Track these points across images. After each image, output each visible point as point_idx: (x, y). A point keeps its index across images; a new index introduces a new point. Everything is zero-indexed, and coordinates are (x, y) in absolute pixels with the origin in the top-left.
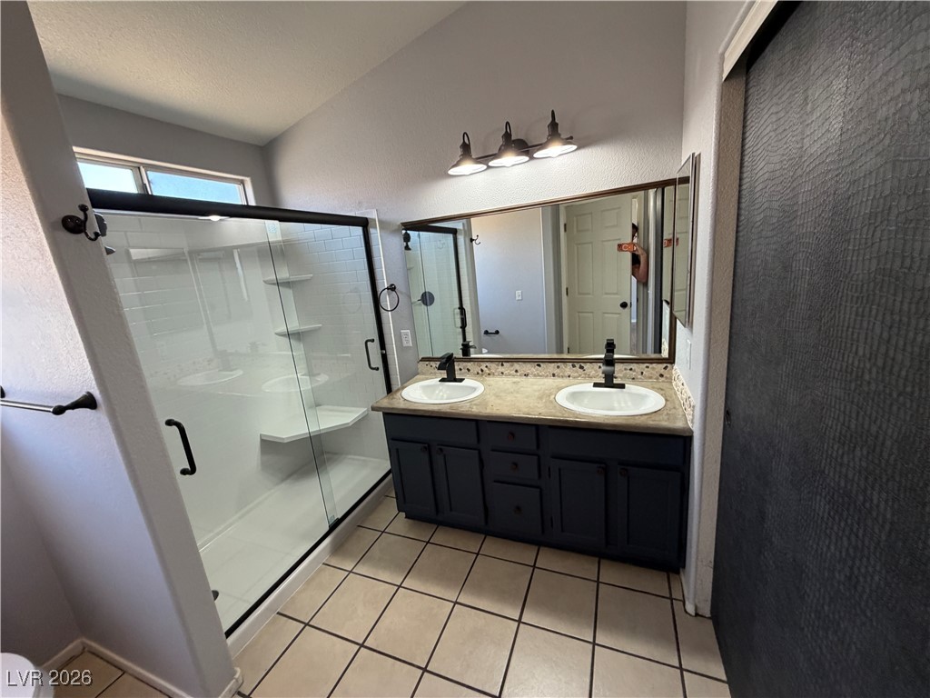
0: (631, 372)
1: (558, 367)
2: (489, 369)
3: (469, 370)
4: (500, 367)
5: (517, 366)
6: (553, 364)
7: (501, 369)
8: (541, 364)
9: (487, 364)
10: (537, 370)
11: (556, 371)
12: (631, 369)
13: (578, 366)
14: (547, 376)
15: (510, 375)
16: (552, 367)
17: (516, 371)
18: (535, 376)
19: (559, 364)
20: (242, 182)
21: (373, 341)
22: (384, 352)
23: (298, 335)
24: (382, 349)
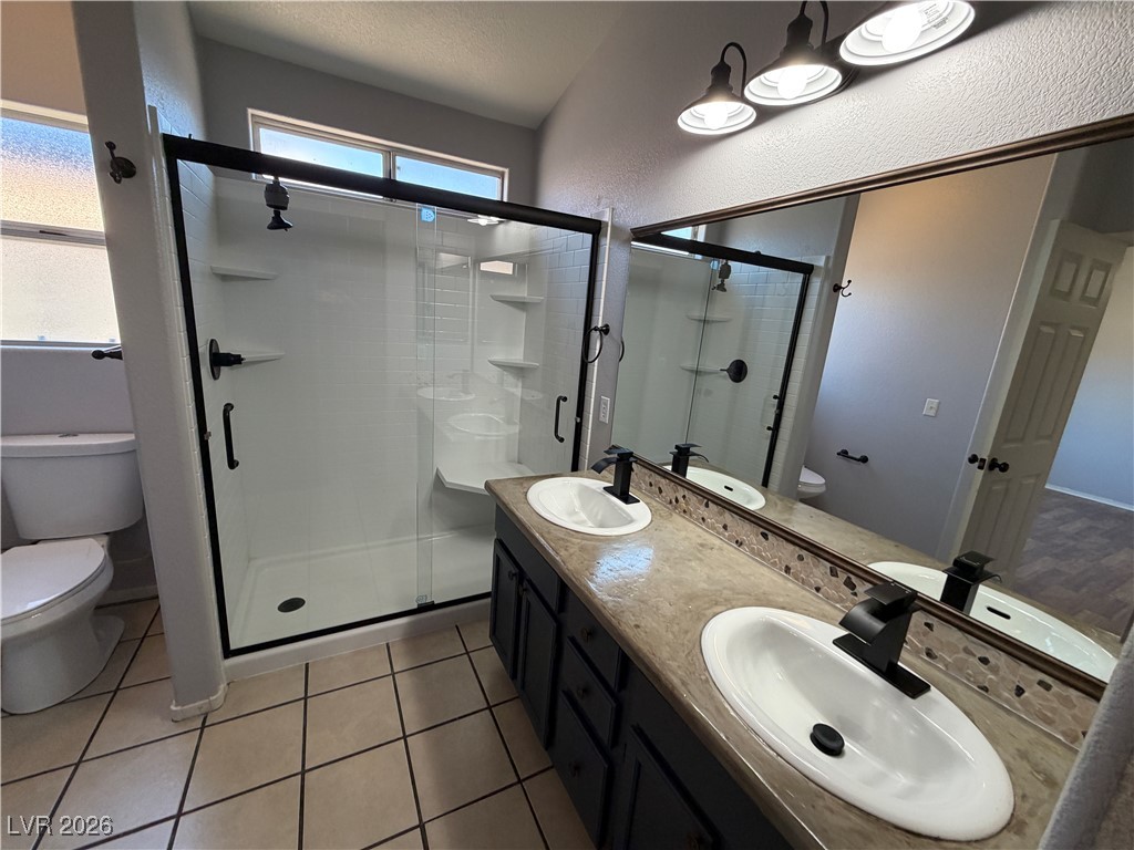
0: (982, 668)
1: (801, 558)
2: (687, 504)
3: (661, 491)
4: (703, 507)
5: (728, 517)
6: (791, 547)
7: (703, 512)
8: (770, 536)
9: (686, 493)
10: (759, 543)
11: (795, 565)
12: (984, 661)
13: (843, 576)
14: (774, 564)
15: (714, 528)
16: (788, 552)
17: (725, 527)
18: (752, 550)
19: (804, 553)
20: (502, 175)
21: (565, 399)
22: (579, 420)
23: (519, 371)
24: (578, 415)
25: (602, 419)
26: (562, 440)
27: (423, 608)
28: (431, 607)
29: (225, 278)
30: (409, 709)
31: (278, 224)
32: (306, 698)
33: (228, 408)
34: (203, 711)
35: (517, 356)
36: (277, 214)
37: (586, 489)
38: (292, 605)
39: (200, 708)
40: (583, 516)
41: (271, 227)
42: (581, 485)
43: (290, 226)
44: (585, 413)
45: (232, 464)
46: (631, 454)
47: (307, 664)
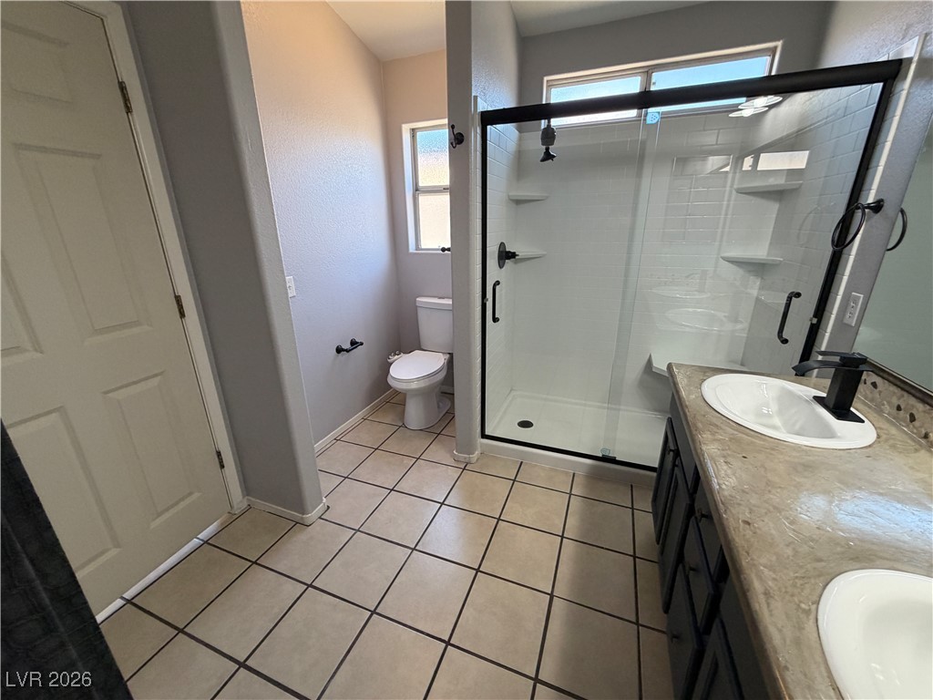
20: (774, 51)
21: (798, 295)
22: (815, 321)
23: (757, 268)
24: (815, 316)
25: (847, 320)
26: (785, 341)
27: (605, 459)
28: (613, 460)
29: (518, 202)
30: (572, 521)
31: (548, 156)
32: (514, 481)
33: (498, 283)
34: (467, 461)
35: (760, 252)
36: (547, 149)
37: (790, 393)
38: (525, 424)
39: (465, 458)
40: (777, 421)
41: (543, 160)
42: (783, 389)
43: (554, 157)
44: (826, 313)
45: (495, 320)
46: (864, 361)
47: (522, 463)
